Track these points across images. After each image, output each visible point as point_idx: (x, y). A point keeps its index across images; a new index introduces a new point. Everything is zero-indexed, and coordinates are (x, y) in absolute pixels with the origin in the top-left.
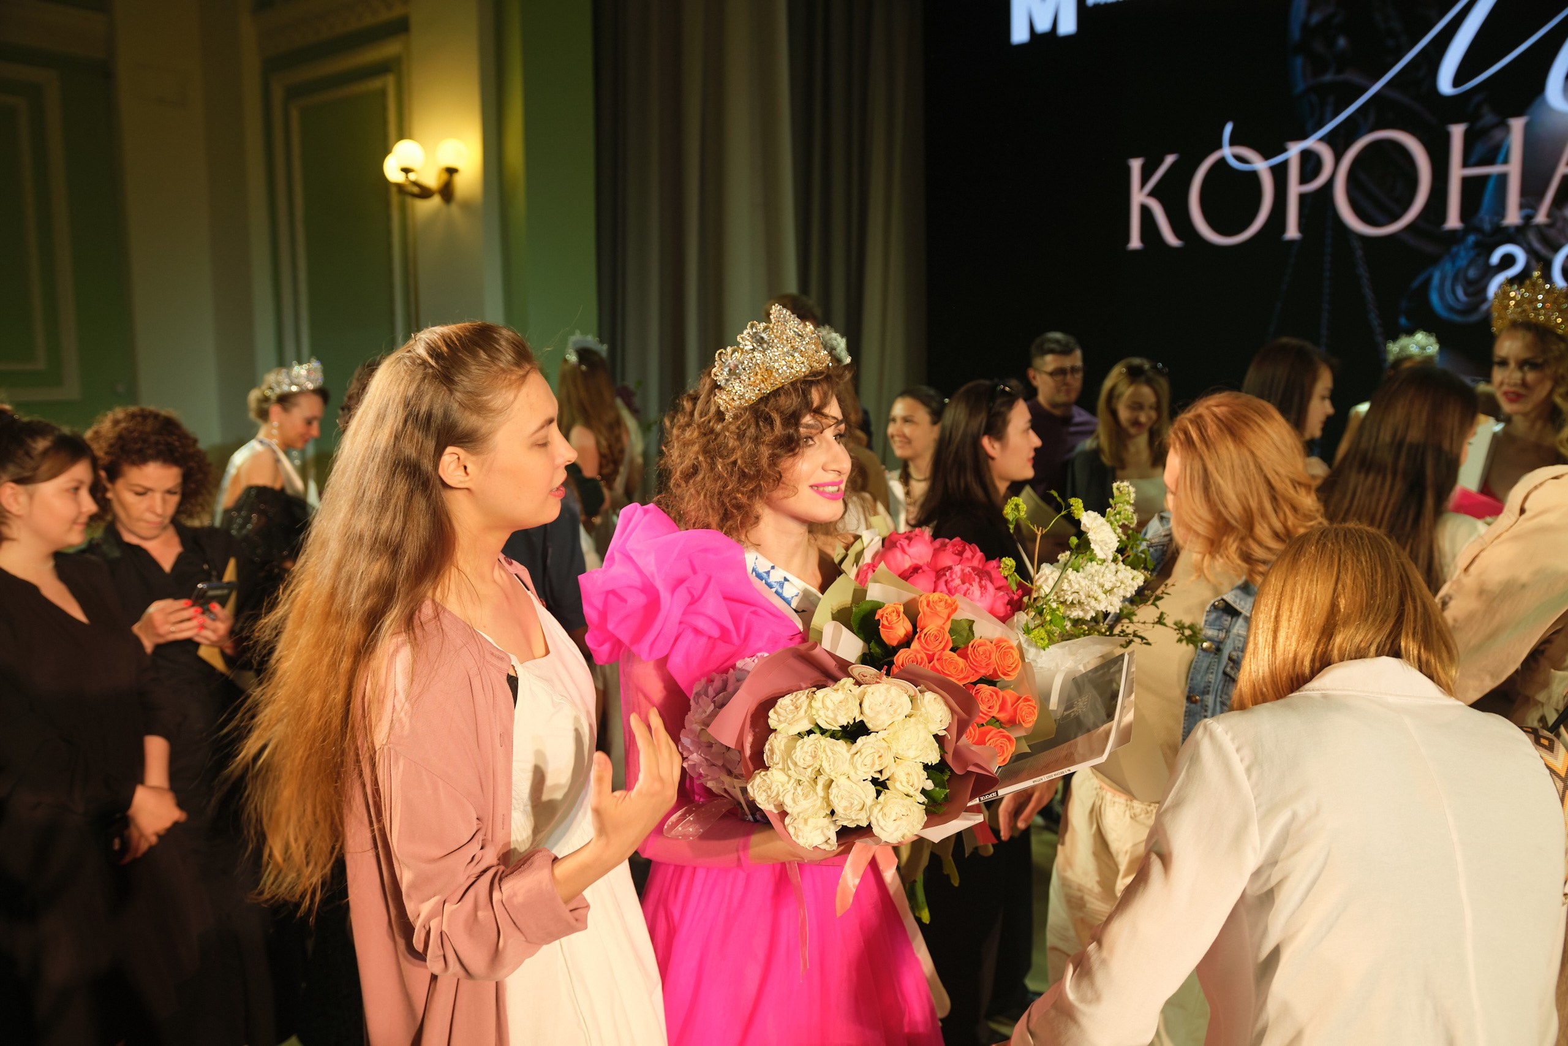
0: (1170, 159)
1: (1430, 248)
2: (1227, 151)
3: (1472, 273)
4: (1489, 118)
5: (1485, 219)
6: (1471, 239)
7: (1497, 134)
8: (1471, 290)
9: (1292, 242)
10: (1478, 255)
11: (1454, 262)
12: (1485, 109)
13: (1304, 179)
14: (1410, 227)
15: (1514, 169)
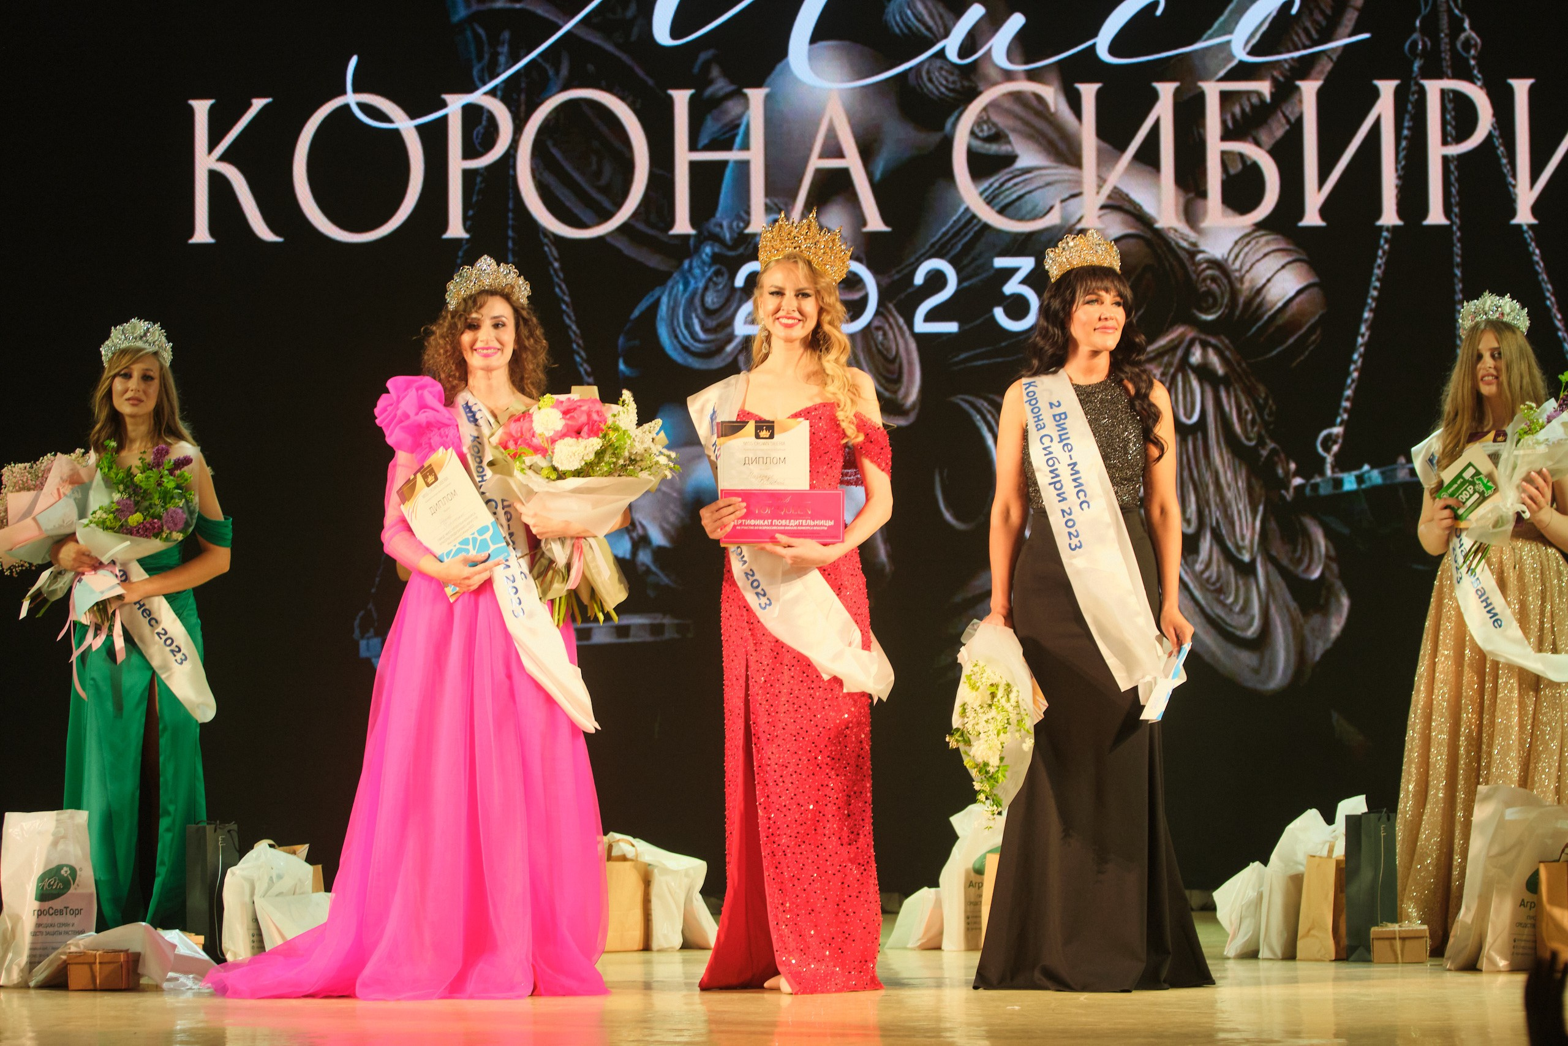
0: (258, 104)
1: (654, 261)
2: (351, 98)
3: (711, 299)
4: (720, 85)
5: (723, 221)
6: (708, 250)
7: (733, 107)
8: (711, 323)
9: (457, 242)
10: (718, 273)
11: (686, 284)
12: (715, 72)
13: (469, 152)
14: (623, 229)
15: (756, 156)
